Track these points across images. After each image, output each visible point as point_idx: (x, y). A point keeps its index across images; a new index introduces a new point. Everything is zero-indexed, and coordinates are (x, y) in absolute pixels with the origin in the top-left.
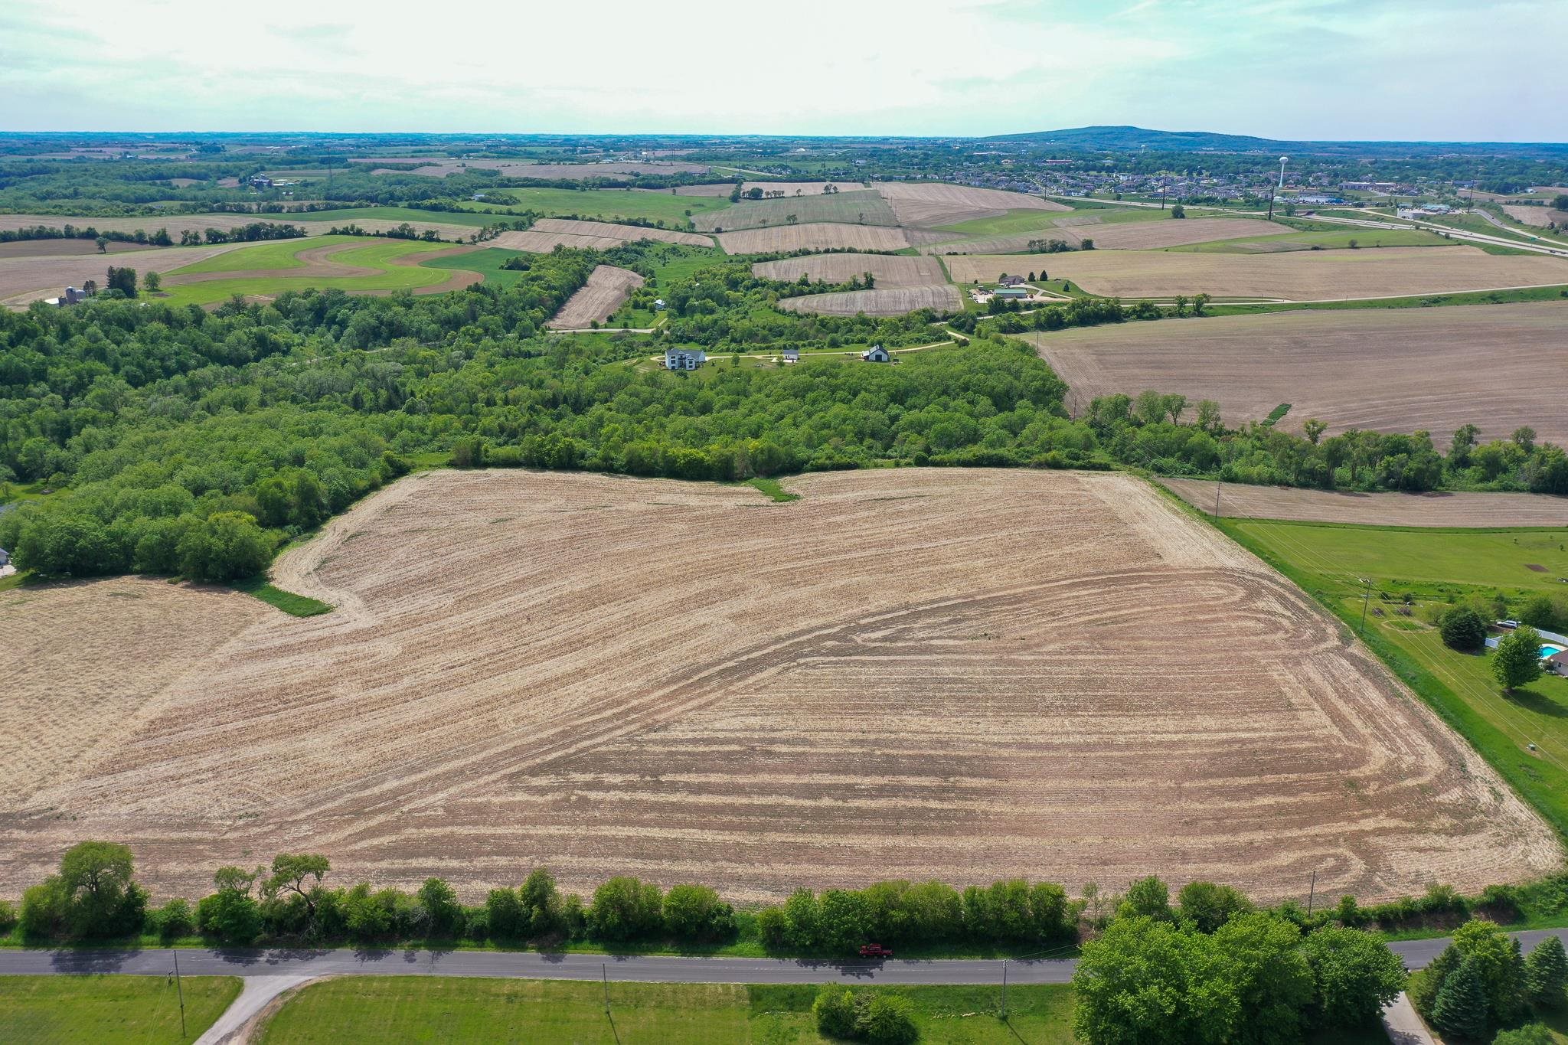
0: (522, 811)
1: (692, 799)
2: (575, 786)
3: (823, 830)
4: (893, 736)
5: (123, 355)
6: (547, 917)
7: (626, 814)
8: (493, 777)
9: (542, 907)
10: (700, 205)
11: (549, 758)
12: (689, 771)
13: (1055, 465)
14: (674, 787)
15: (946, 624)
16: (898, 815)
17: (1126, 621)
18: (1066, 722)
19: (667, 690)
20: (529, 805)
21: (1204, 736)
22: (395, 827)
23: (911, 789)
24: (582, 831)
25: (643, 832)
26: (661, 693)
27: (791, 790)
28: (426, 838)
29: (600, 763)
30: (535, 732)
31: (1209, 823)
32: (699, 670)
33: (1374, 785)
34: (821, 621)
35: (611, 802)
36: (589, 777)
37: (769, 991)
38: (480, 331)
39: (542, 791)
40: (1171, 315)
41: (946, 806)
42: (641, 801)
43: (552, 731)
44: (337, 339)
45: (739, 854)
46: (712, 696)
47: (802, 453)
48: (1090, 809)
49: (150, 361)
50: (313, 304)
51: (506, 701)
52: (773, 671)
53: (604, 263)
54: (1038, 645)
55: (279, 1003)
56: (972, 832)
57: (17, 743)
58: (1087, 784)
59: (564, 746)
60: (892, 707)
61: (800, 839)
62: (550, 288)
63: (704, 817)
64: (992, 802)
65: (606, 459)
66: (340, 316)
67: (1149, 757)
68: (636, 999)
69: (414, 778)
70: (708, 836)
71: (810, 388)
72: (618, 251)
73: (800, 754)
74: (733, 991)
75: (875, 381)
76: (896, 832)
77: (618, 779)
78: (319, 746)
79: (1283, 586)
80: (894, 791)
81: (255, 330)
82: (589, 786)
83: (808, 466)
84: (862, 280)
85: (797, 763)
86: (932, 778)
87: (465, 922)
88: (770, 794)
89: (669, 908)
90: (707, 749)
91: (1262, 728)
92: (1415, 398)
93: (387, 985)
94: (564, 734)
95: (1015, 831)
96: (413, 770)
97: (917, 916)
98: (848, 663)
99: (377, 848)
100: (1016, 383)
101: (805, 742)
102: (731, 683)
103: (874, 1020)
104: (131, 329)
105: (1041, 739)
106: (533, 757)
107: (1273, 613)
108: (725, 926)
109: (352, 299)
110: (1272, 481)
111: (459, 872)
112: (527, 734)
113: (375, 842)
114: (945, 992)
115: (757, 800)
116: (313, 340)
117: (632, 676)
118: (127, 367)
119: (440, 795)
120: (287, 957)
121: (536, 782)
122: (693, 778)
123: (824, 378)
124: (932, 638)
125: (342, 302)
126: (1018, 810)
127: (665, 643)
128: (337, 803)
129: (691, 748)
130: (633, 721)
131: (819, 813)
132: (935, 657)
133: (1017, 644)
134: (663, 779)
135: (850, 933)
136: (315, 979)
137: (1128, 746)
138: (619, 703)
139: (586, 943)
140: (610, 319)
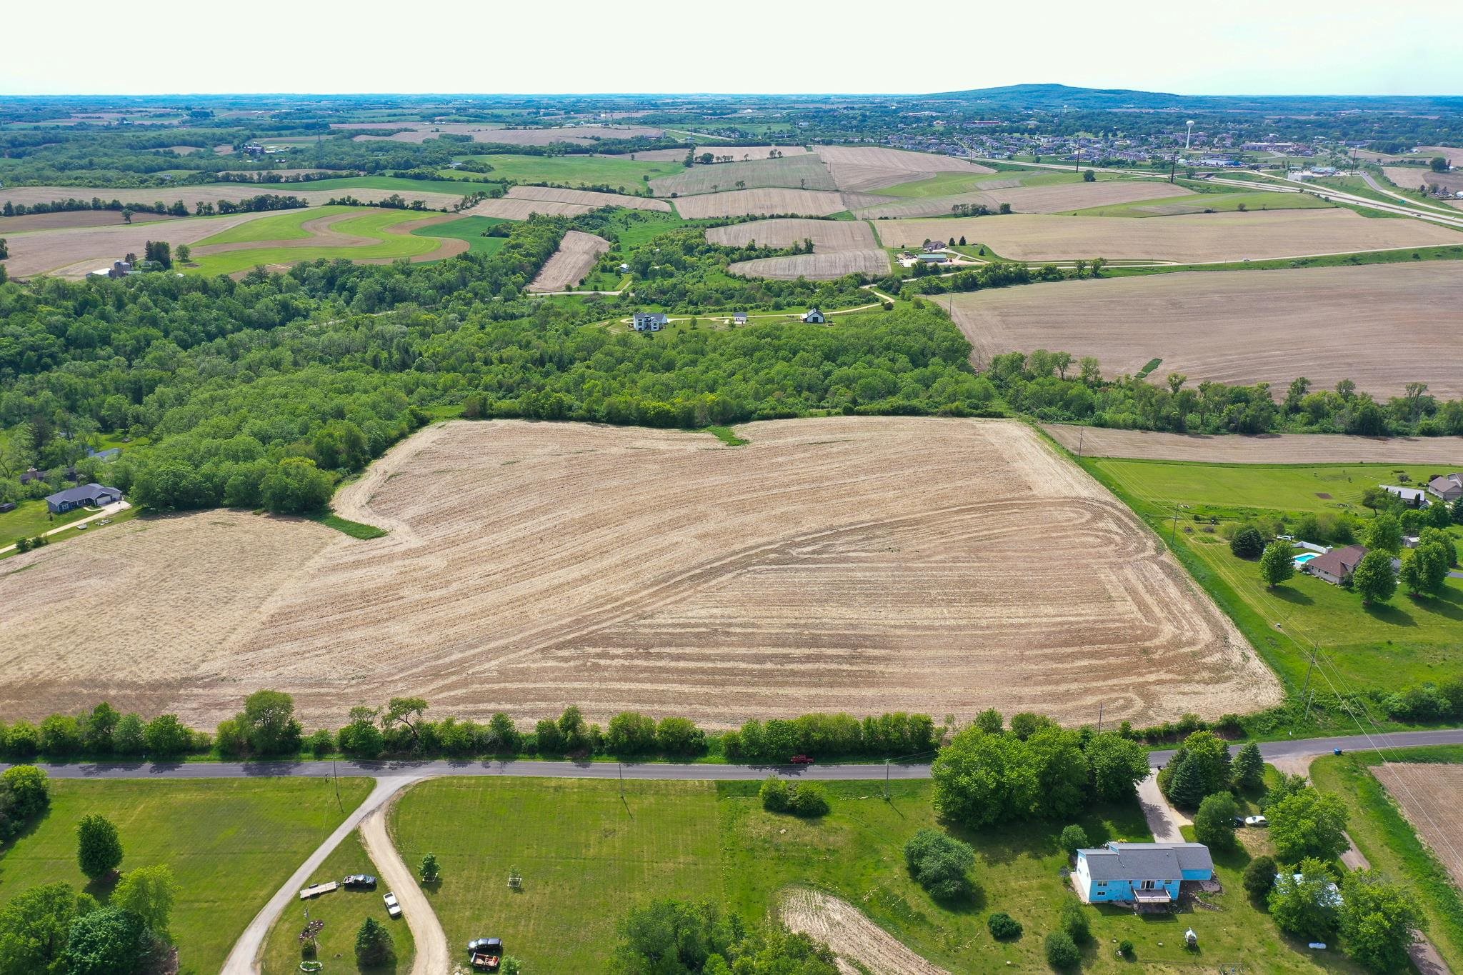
0: (553, 672)
1: (673, 664)
2: (589, 656)
3: (767, 684)
4: (818, 621)
5: (172, 321)
6: (578, 738)
7: (627, 673)
8: (530, 650)
9: (575, 730)
10: (656, 170)
11: (569, 637)
12: (670, 646)
13: (958, 414)
14: (660, 656)
15: (860, 540)
16: (820, 674)
17: (997, 538)
18: (945, 611)
19: (651, 590)
20: (559, 669)
21: (1045, 620)
22: (465, 684)
23: (829, 657)
24: (597, 685)
25: (639, 686)
26: (647, 592)
27: (743, 658)
28: (488, 691)
29: (606, 640)
30: (556, 620)
31: (1040, 678)
32: (674, 576)
33: (1160, 652)
34: (766, 539)
35: (616, 667)
36: (599, 650)
37: (730, 784)
38: (470, 295)
39: (566, 659)
40: (1072, 277)
41: (855, 668)
42: (637, 666)
43: (569, 620)
44: (348, 303)
45: (708, 700)
46: (685, 594)
47: (750, 405)
48: (957, 669)
49: (194, 326)
50: (325, 273)
51: (532, 599)
52: (729, 576)
53: (573, 229)
54: (928, 556)
55: (403, 793)
56: (872, 685)
57: (178, 631)
58: (956, 653)
59: (578, 630)
60: (818, 601)
61: (750, 690)
62: (528, 255)
63: (683, 676)
64: (887, 665)
65: (589, 411)
66: (349, 284)
67: (1002, 634)
68: (640, 790)
69: (472, 652)
70: (686, 688)
71: (757, 348)
72: (585, 217)
73: (750, 634)
74: (706, 784)
75: (811, 342)
76: (818, 685)
77: (620, 651)
78: (400, 631)
79: (1121, 510)
80: (818, 658)
81: (279, 297)
82: (599, 656)
83: (755, 416)
84: (803, 246)
85: (747, 640)
86: (845, 650)
87: (521, 743)
88: (729, 661)
89: (661, 732)
90: (683, 631)
91: (1087, 614)
92: (1266, 354)
93: (473, 781)
94: (578, 621)
95: (903, 684)
96: (471, 647)
97: (830, 737)
98: (785, 570)
99: (454, 698)
100: (930, 343)
101: (753, 625)
102: (699, 585)
103: (800, 798)
104: (175, 298)
105: (926, 623)
106: (557, 637)
107: (1110, 531)
108: (699, 744)
109: (358, 268)
110: (1134, 426)
111: (514, 712)
112: (551, 622)
113: (452, 693)
114: (848, 784)
115: (720, 665)
116: (327, 304)
117: (623, 581)
118: (176, 332)
119: (493, 663)
120: (403, 766)
121: (560, 653)
122: (673, 650)
123: (768, 340)
124: (849, 551)
125: (350, 271)
126: (906, 671)
127: (648, 557)
128: (420, 669)
129: (671, 630)
130: (628, 612)
131: (764, 673)
132: (851, 565)
133: (913, 555)
134: (652, 651)
135: (784, 747)
136: (424, 778)
137: (988, 627)
138: (617, 600)
139: (605, 756)
140: (582, 282)
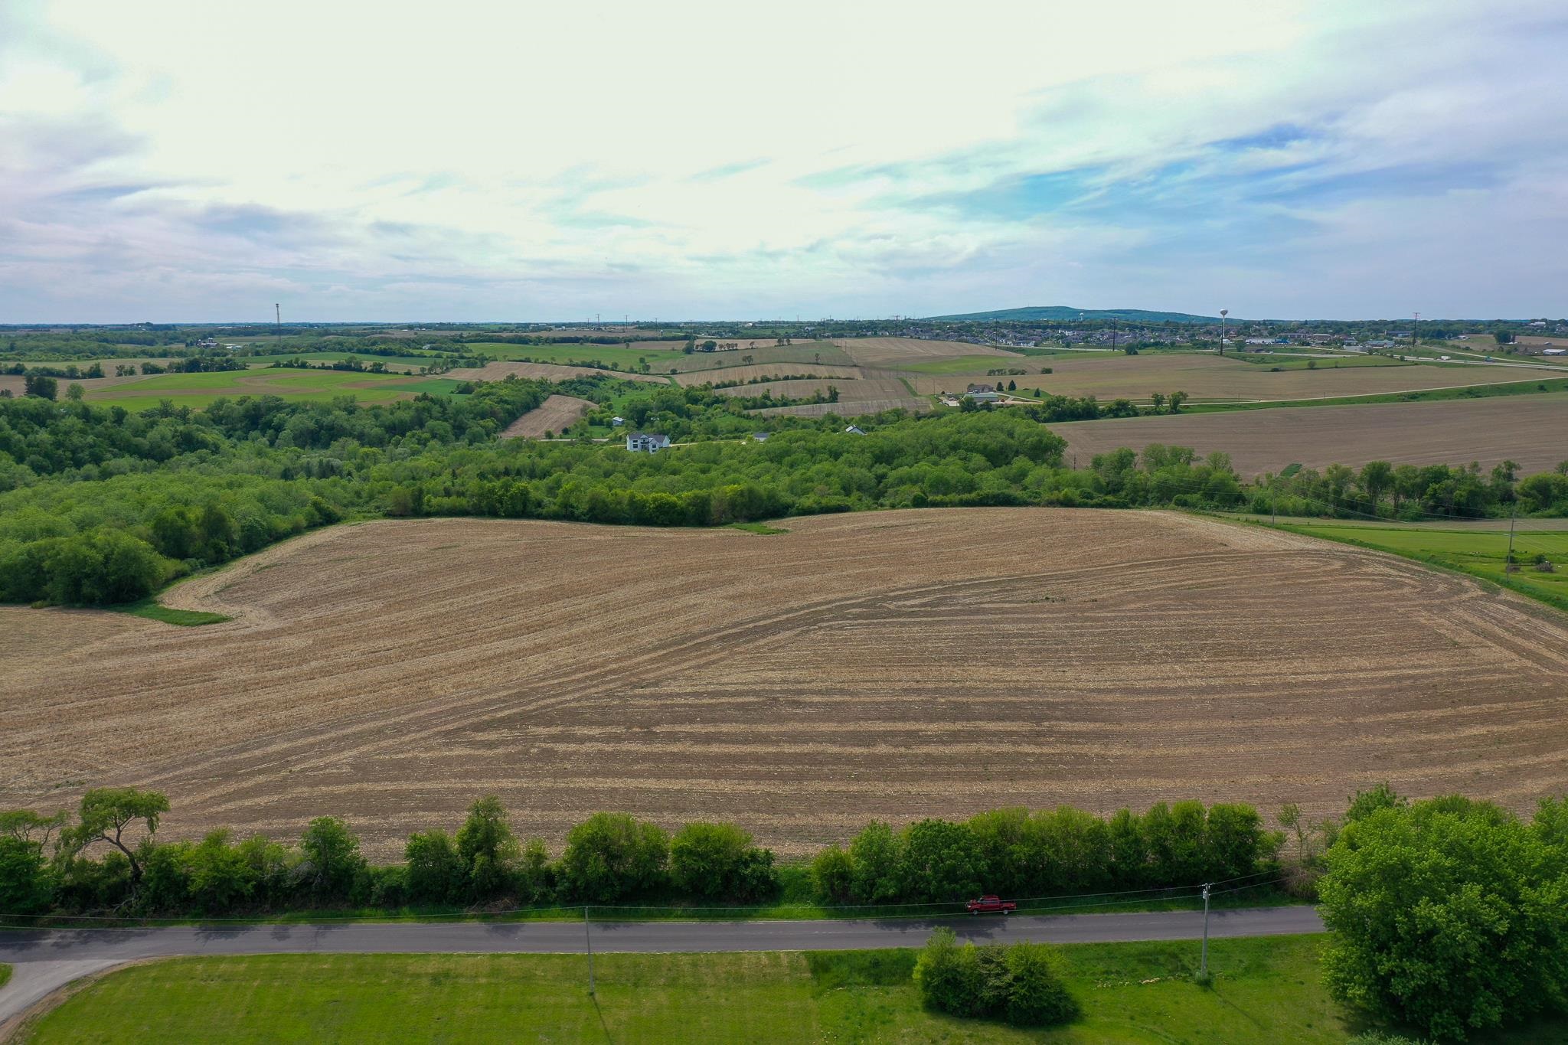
0: (462, 765)
1: (697, 749)
2: (536, 738)
3: (884, 778)
4: (958, 685)
5: (29, 445)
6: (498, 873)
7: (605, 764)
8: (423, 734)
9: (492, 854)
10: (653, 356)
11: (500, 715)
12: (692, 721)
13: (1068, 503)
14: (673, 738)
15: (994, 592)
16: (986, 761)
17: (1213, 586)
18: (1177, 667)
19: (653, 655)
20: (470, 759)
21: (1362, 675)
22: (281, 787)
23: (994, 734)
24: (547, 783)
25: (632, 783)
26: (646, 657)
27: (832, 738)
28: (323, 796)
29: (572, 717)
30: (481, 695)
31: (1408, 756)
32: (694, 637)
34: (840, 595)
35: (587, 754)
36: (555, 730)
37: (840, 959)
38: (427, 435)
39: (490, 745)
40: (1148, 413)
41: (1046, 750)
42: (628, 752)
43: (505, 693)
44: (272, 444)
45: (772, 805)
46: (714, 657)
47: (787, 498)
48: (1241, 748)
49: (60, 452)
50: (247, 411)
51: (443, 673)
52: (788, 634)
53: (558, 393)
54: (1115, 605)
55: (64, 996)
56: (1089, 776)
58: (1227, 724)
59: (520, 704)
60: (950, 659)
61: (854, 788)
62: (502, 401)
63: (718, 767)
64: (1106, 745)
65: (566, 505)
66: (276, 420)
67: (1298, 696)
68: (636, 978)
69: (311, 740)
70: (726, 786)
72: (572, 382)
73: (839, 703)
74: (785, 961)
76: (987, 778)
77: (596, 731)
78: (182, 719)
79: (1385, 557)
80: (973, 737)
81: (181, 428)
82: (555, 739)
83: (794, 510)
84: (826, 395)
85: (832, 712)
86: (1021, 723)
87: (371, 884)
88: (806, 742)
89: (680, 852)
90: (714, 701)
91: (1435, 665)
93: (243, 967)
94: (520, 695)
95: (1147, 773)
96: (313, 732)
98: (884, 625)
99: (251, 809)
101: (842, 692)
102: (736, 646)
104: (43, 424)
105: (1149, 684)
106: (478, 715)
107: (1388, 575)
108: (764, 879)
109: (290, 406)
111: (369, 829)
112: (471, 697)
113: (248, 803)
114: (1109, 952)
115: (788, 749)
116: (246, 447)
117: (606, 646)
118: (33, 457)
119: (347, 753)
120: (85, 942)
121: (481, 736)
122: (698, 728)
124: (982, 603)
125: (279, 408)
126: (1144, 753)
127: (646, 621)
128: (199, 767)
129: (691, 701)
130: (611, 681)
131: (876, 761)
132: (991, 617)
133: (1089, 605)
134: (658, 730)
136: (126, 963)
137: (1266, 687)
138: (595, 667)
139: (555, 909)
140: (566, 431)
